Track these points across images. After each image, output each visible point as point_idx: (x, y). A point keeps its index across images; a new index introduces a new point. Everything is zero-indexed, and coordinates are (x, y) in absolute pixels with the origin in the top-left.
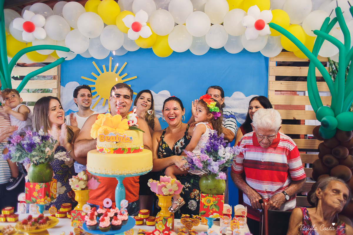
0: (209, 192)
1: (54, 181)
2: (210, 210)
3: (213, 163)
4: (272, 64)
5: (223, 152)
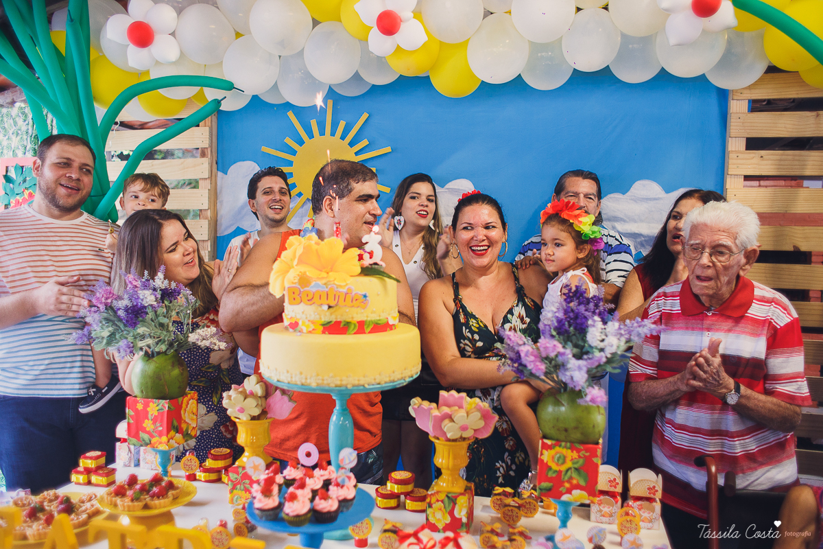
0: (562, 437)
1: (191, 396)
2: (564, 482)
3: (573, 363)
4: (738, 107)
5: (598, 334)
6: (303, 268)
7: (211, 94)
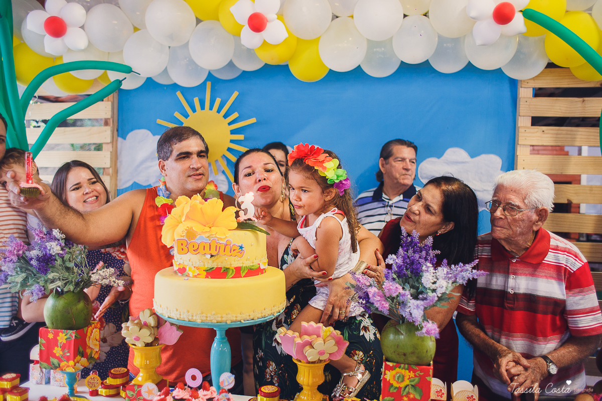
0: (401, 360)
1: (94, 326)
2: (403, 396)
3: (413, 303)
4: (525, 93)
5: (431, 278)
6: (189, 224)
7: (113, 76)
